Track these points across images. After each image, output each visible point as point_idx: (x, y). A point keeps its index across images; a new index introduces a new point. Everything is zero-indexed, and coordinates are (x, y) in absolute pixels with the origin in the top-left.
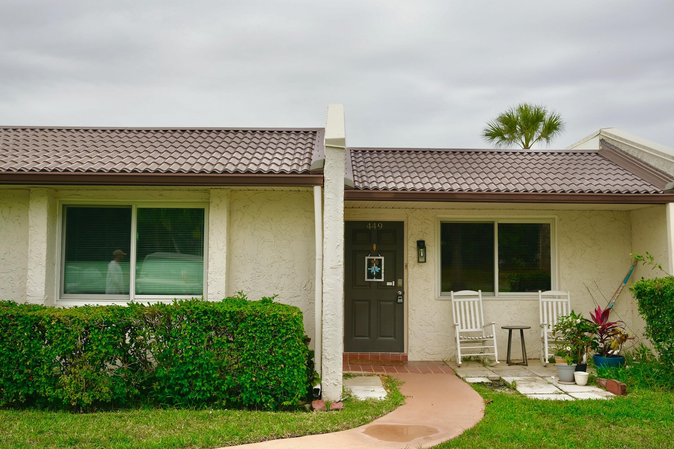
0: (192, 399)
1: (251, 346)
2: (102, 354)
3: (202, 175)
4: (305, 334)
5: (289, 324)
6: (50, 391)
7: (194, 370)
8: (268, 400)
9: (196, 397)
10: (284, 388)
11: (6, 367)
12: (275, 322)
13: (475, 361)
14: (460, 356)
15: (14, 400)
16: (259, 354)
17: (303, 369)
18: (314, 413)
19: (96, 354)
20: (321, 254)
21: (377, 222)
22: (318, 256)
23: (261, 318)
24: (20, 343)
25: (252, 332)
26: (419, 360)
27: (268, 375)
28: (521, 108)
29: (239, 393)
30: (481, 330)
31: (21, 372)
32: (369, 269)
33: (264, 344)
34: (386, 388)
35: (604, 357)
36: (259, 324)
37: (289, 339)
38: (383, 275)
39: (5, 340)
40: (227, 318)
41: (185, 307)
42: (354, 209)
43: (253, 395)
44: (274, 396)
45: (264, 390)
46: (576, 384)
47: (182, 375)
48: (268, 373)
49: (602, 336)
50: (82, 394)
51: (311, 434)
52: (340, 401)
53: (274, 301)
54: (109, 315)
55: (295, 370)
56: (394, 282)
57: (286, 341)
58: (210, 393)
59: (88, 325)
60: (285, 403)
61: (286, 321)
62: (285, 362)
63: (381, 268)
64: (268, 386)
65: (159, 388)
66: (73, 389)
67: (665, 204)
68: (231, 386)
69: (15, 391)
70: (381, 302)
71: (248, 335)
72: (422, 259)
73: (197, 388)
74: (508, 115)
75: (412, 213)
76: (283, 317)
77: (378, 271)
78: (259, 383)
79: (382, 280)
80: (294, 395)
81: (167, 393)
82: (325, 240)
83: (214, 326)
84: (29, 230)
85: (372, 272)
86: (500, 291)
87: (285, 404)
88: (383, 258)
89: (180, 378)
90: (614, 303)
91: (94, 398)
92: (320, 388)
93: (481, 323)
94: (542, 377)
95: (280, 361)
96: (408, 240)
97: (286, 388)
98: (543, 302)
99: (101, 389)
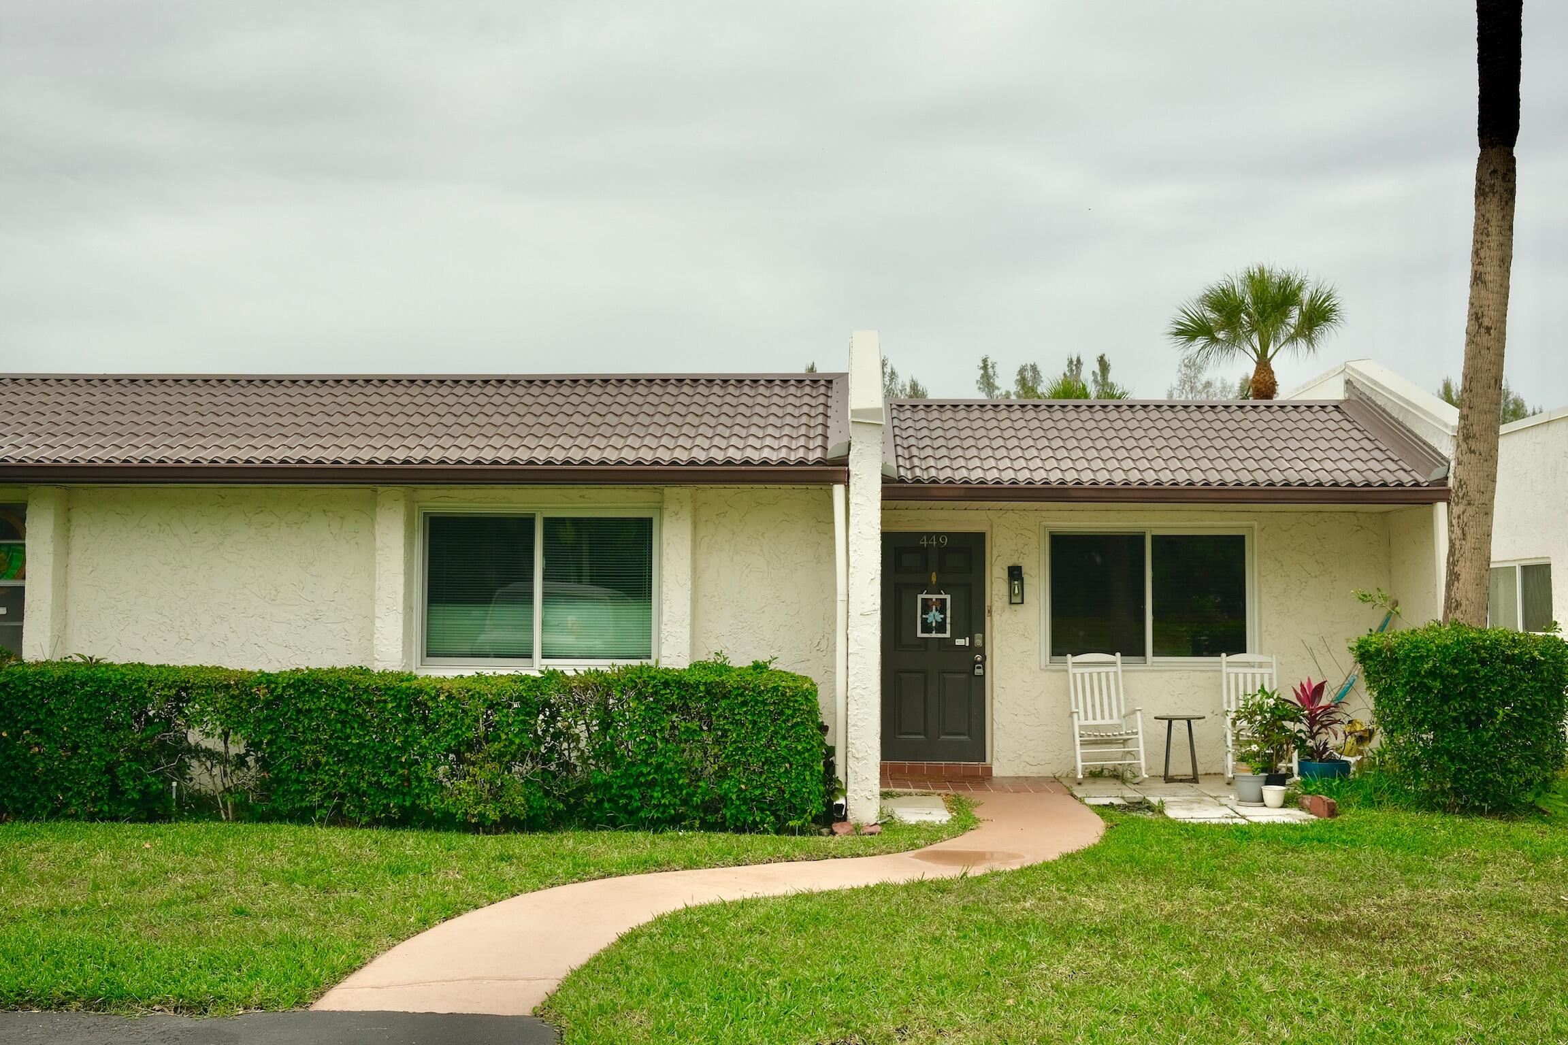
0: (646, 818)
1: (738, 735)
2: (514, 747)
3: (657, 467)
4: (820, 720)
5: (796, 701)
6: (436, 801)
7: (649, 773)
8: (765, 819)
9: (653, 816)
10: (790, 801)
11: (370, 766)
12: (775, 698)
13: (1111, 776)
14: (1080, 765)
15: (383, 815)
16: (751, 747)
17: (819, 771)
18: (837, 837)
19: (505, 746)
20: (846, 593)
21: (938, 534)
22: (841, 596)
23: (754, 692)
24: (391, 729)
25: (741, 714)
26: (1012, 774)
27: (765, 780)
28: (1251, 278)
29: (720, 809)
30: (1119, 722)
31: (392, 774)
32: (924, 616)
33: (759, 733)
34: (951, 810)
35: (1316, 762)
36: (751, 701)
37: (797, 724)
38: (948, 627)
39: (367, 724)
40: (702, 692)
41: (634, 676)
42: (897, 512)
43: (742, 811)
44: (774, 813)
45: (760, 803)
46: (1265, 806)
47: (631, 781)
48: (764, 776)
49: (1311, 727)
50: (485, 806)
51: (835, 857)
52: (876, 824)
53: (772, 667)
54: (521, 688)
55: (808, 773)
56: (967, 639)
57: (793, 727)
58: (675, 809)
59: (492, 701)
60: (791, 823)
61: (793, 696)
62: (791, 759)
63: (945, 615)
64: (765, 798)
65: (594, 801)
66: (472, 798)
67: (1431, 504)
68: (707, 798)
69: (385, 802)
70: (945, 675)
71: (734, 719)
72: (1016, 597)
73: (655, 802)
74: (1223, 290)
75: (999, 517)
76: (788, 691)
77: (940, 620)
78: (751, 793)
79: (948, 635)
80: (805, 811)
81: (606, 809)
82: (851, 570)
83: (680, 705)
84: (377, 555)
85: (929, 621)
86: (1155, 654)
87: (791, 825)
88: (948, 597)
89: (628, 786)
90: (1357, 676)
91: (502, 814)
92: (844, 803)
93: (1119, 711)
94: (1215, 798)
95: (784, 758)
96: (992, 565)
97: (794, 801)
98: (1228, 674)
99: (513, 800)
